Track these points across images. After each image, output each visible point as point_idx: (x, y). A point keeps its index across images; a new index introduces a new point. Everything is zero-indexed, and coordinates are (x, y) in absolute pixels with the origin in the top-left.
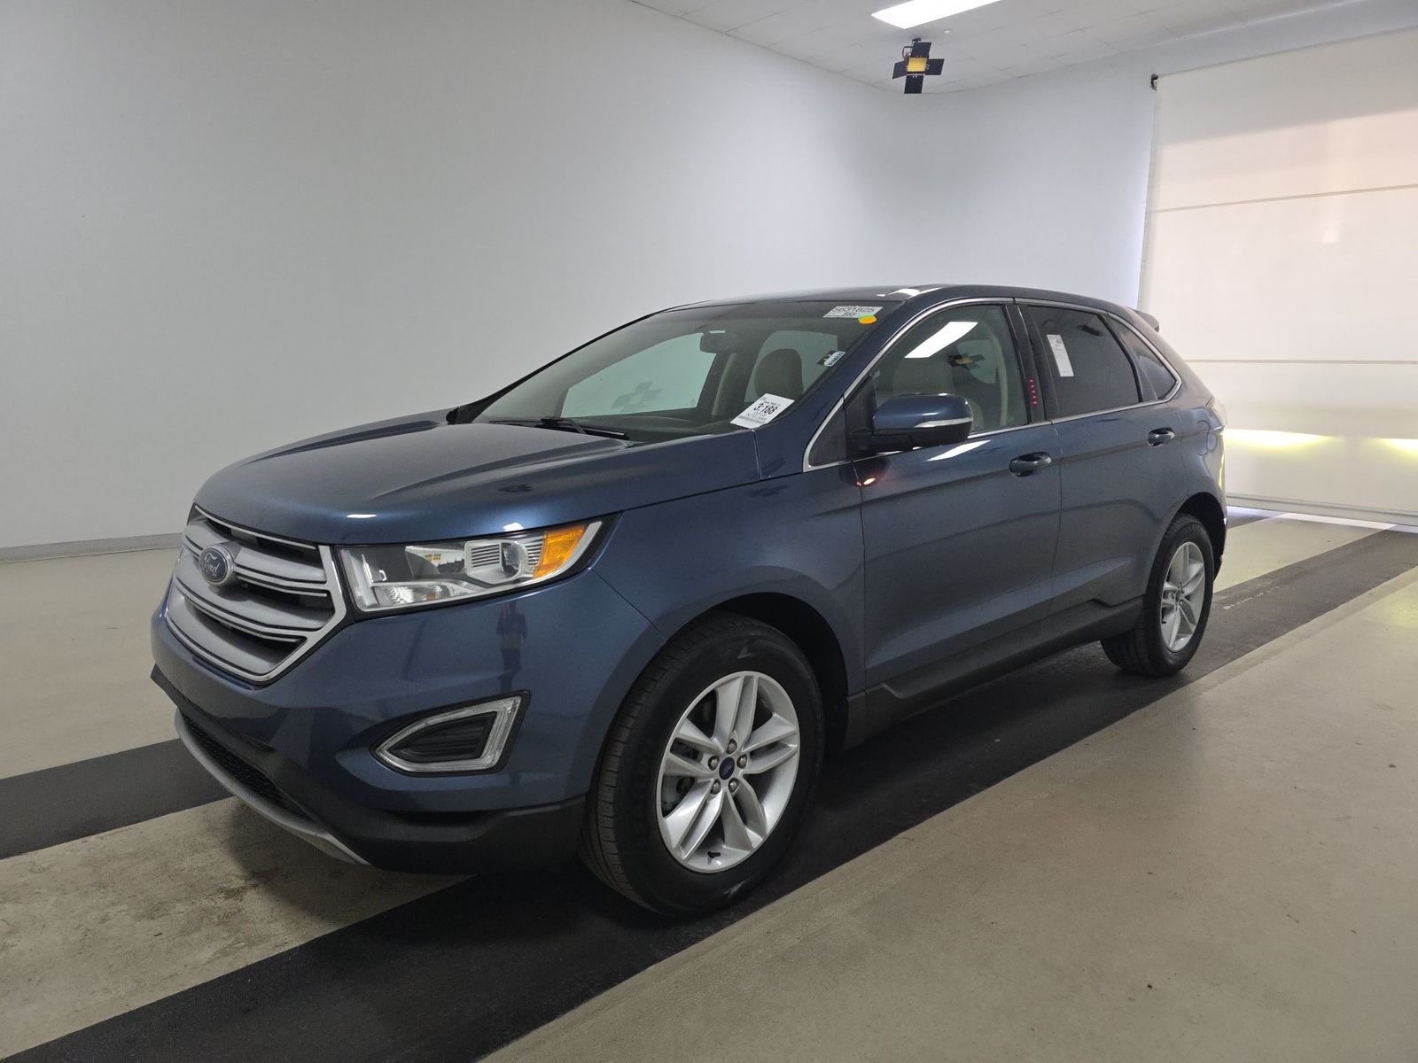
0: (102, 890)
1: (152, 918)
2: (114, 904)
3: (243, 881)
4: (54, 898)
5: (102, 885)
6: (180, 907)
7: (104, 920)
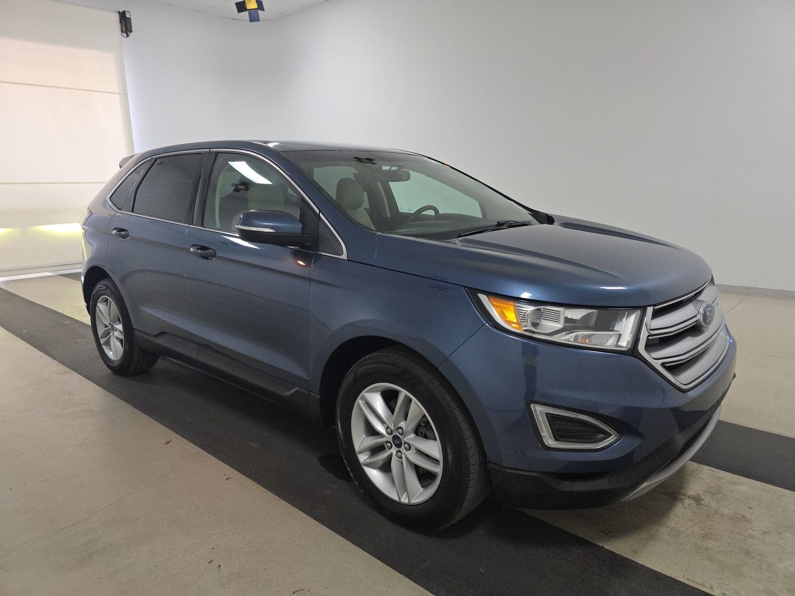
0: (750, 549)
1: (744, 516)
2: (752, 537)
3: (685, 501)
4: (780, 566)
5: (747, 553)
6: (726, 511)
7: (766, 533)
